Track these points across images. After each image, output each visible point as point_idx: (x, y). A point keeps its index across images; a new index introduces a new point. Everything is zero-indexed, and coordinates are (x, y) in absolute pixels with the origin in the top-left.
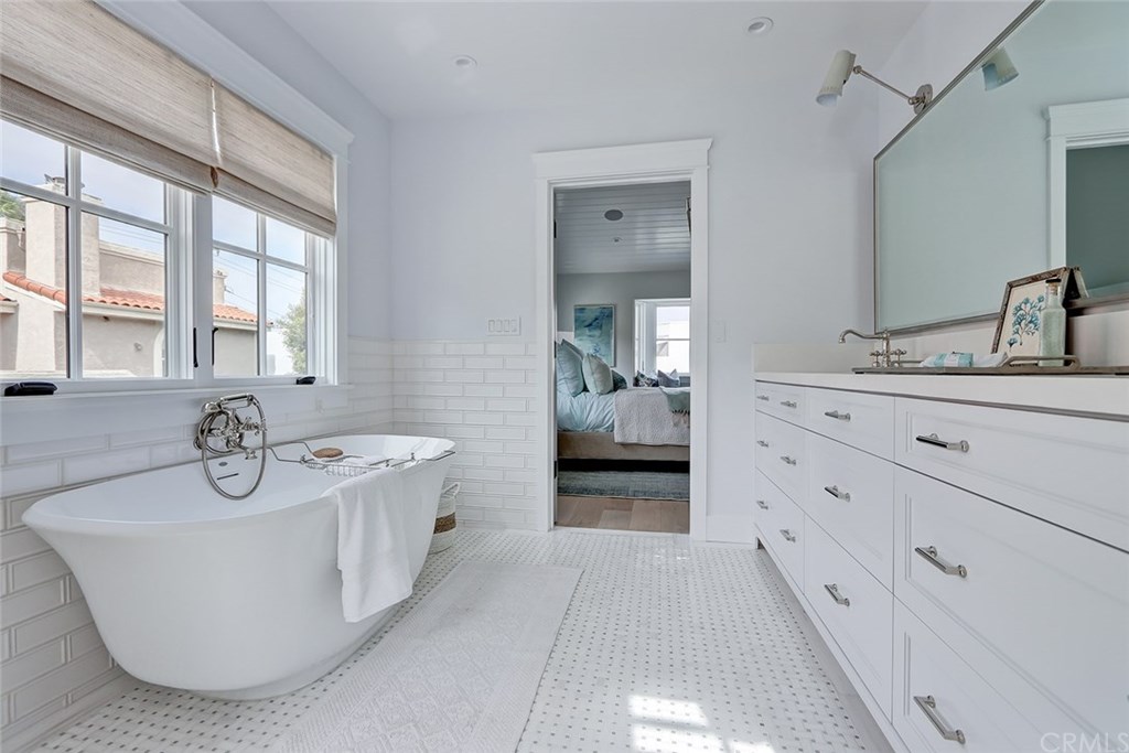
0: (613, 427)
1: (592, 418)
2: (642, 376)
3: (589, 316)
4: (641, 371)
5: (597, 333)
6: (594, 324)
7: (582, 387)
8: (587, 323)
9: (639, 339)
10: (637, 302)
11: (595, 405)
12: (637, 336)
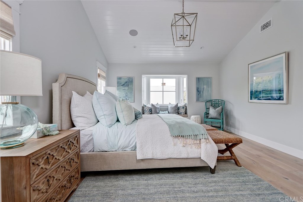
0: (136, 147)
1: (122, 142)
2: (145, 106)
3: (123, 81)
4: (144, 104)
5: (126, 88)
6: (125, 84)
7: (116, 120)
8: (122, 84)
9: (144, 91)
10: (143, 76)
11: (123, 133)
12: (143, 90)
